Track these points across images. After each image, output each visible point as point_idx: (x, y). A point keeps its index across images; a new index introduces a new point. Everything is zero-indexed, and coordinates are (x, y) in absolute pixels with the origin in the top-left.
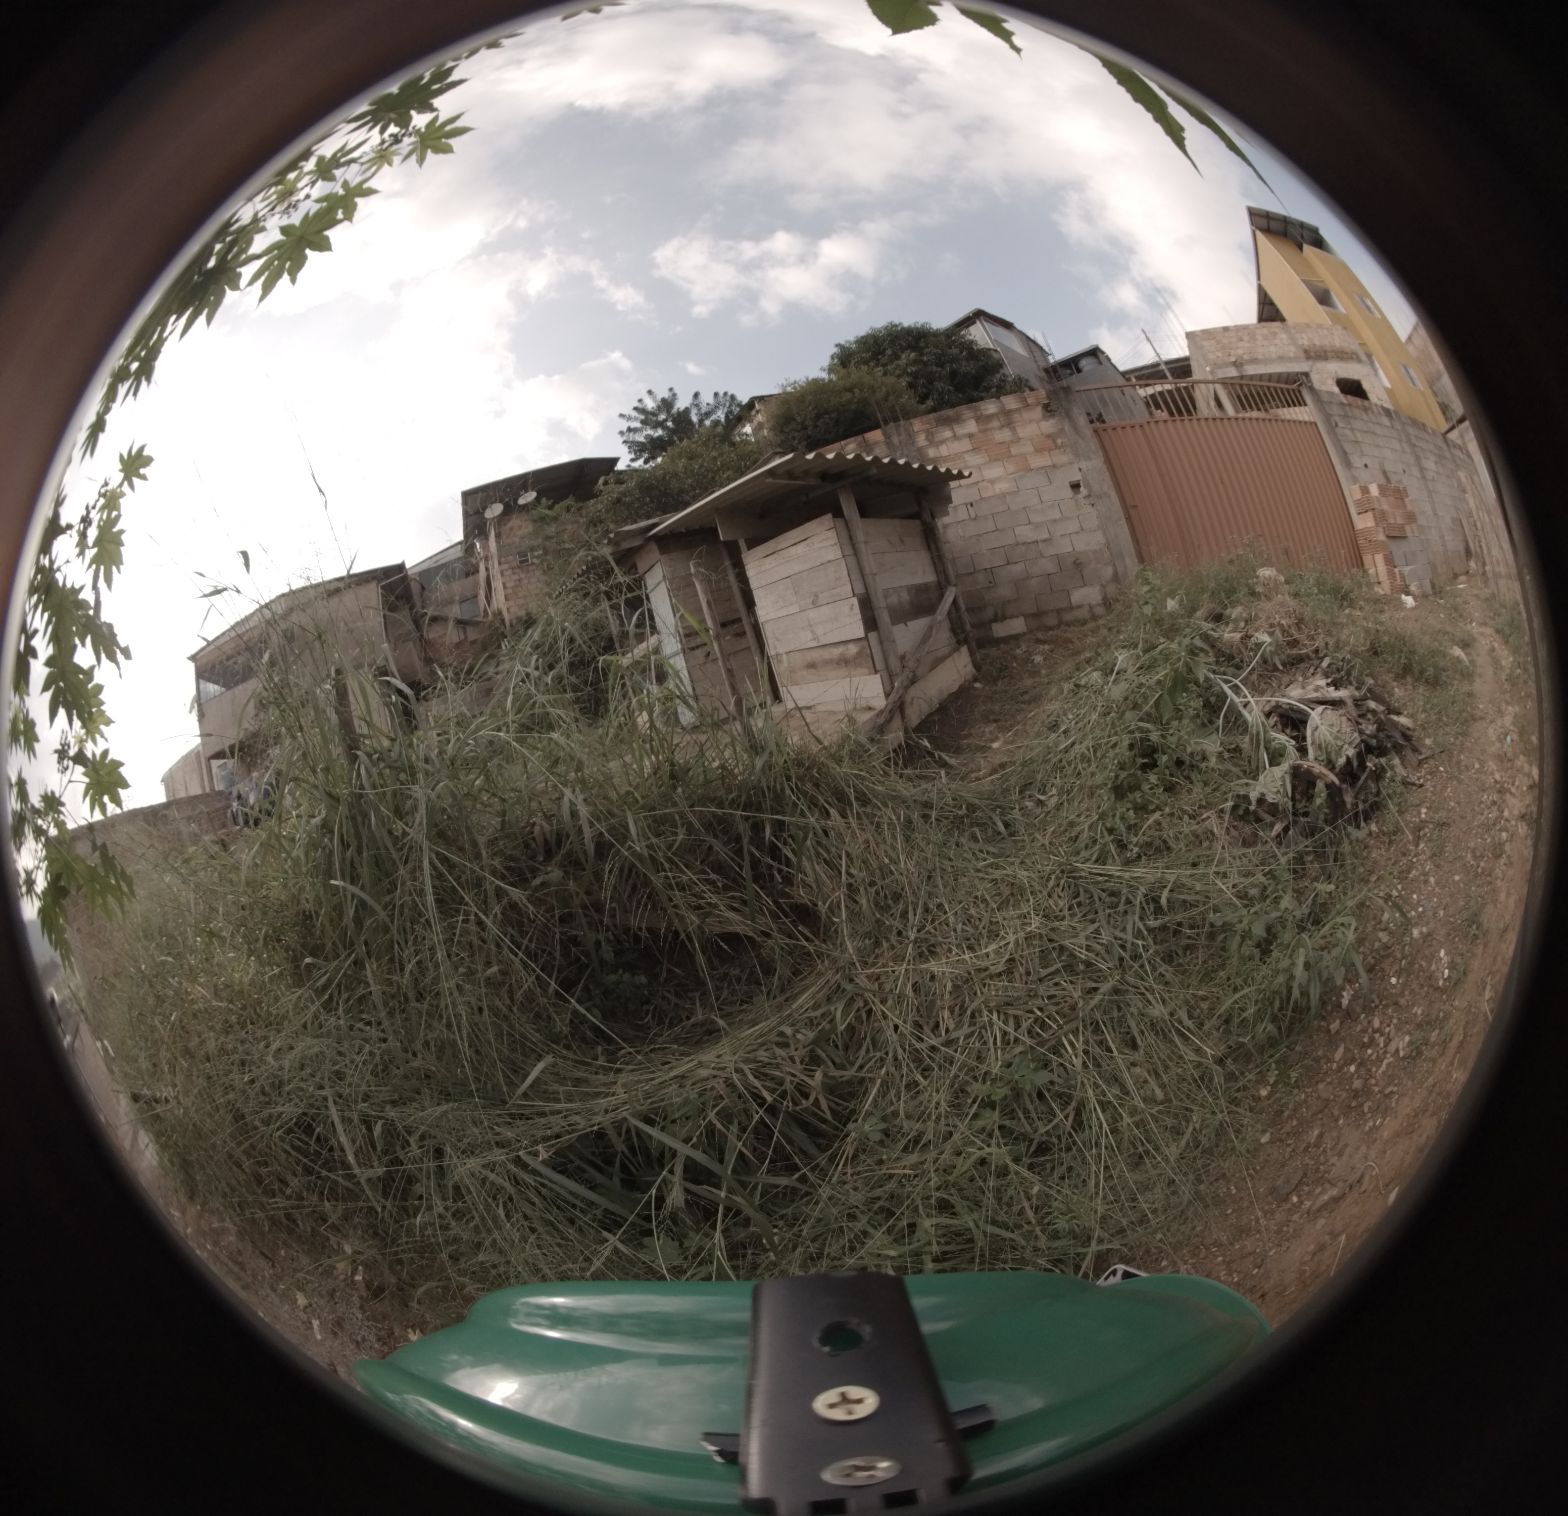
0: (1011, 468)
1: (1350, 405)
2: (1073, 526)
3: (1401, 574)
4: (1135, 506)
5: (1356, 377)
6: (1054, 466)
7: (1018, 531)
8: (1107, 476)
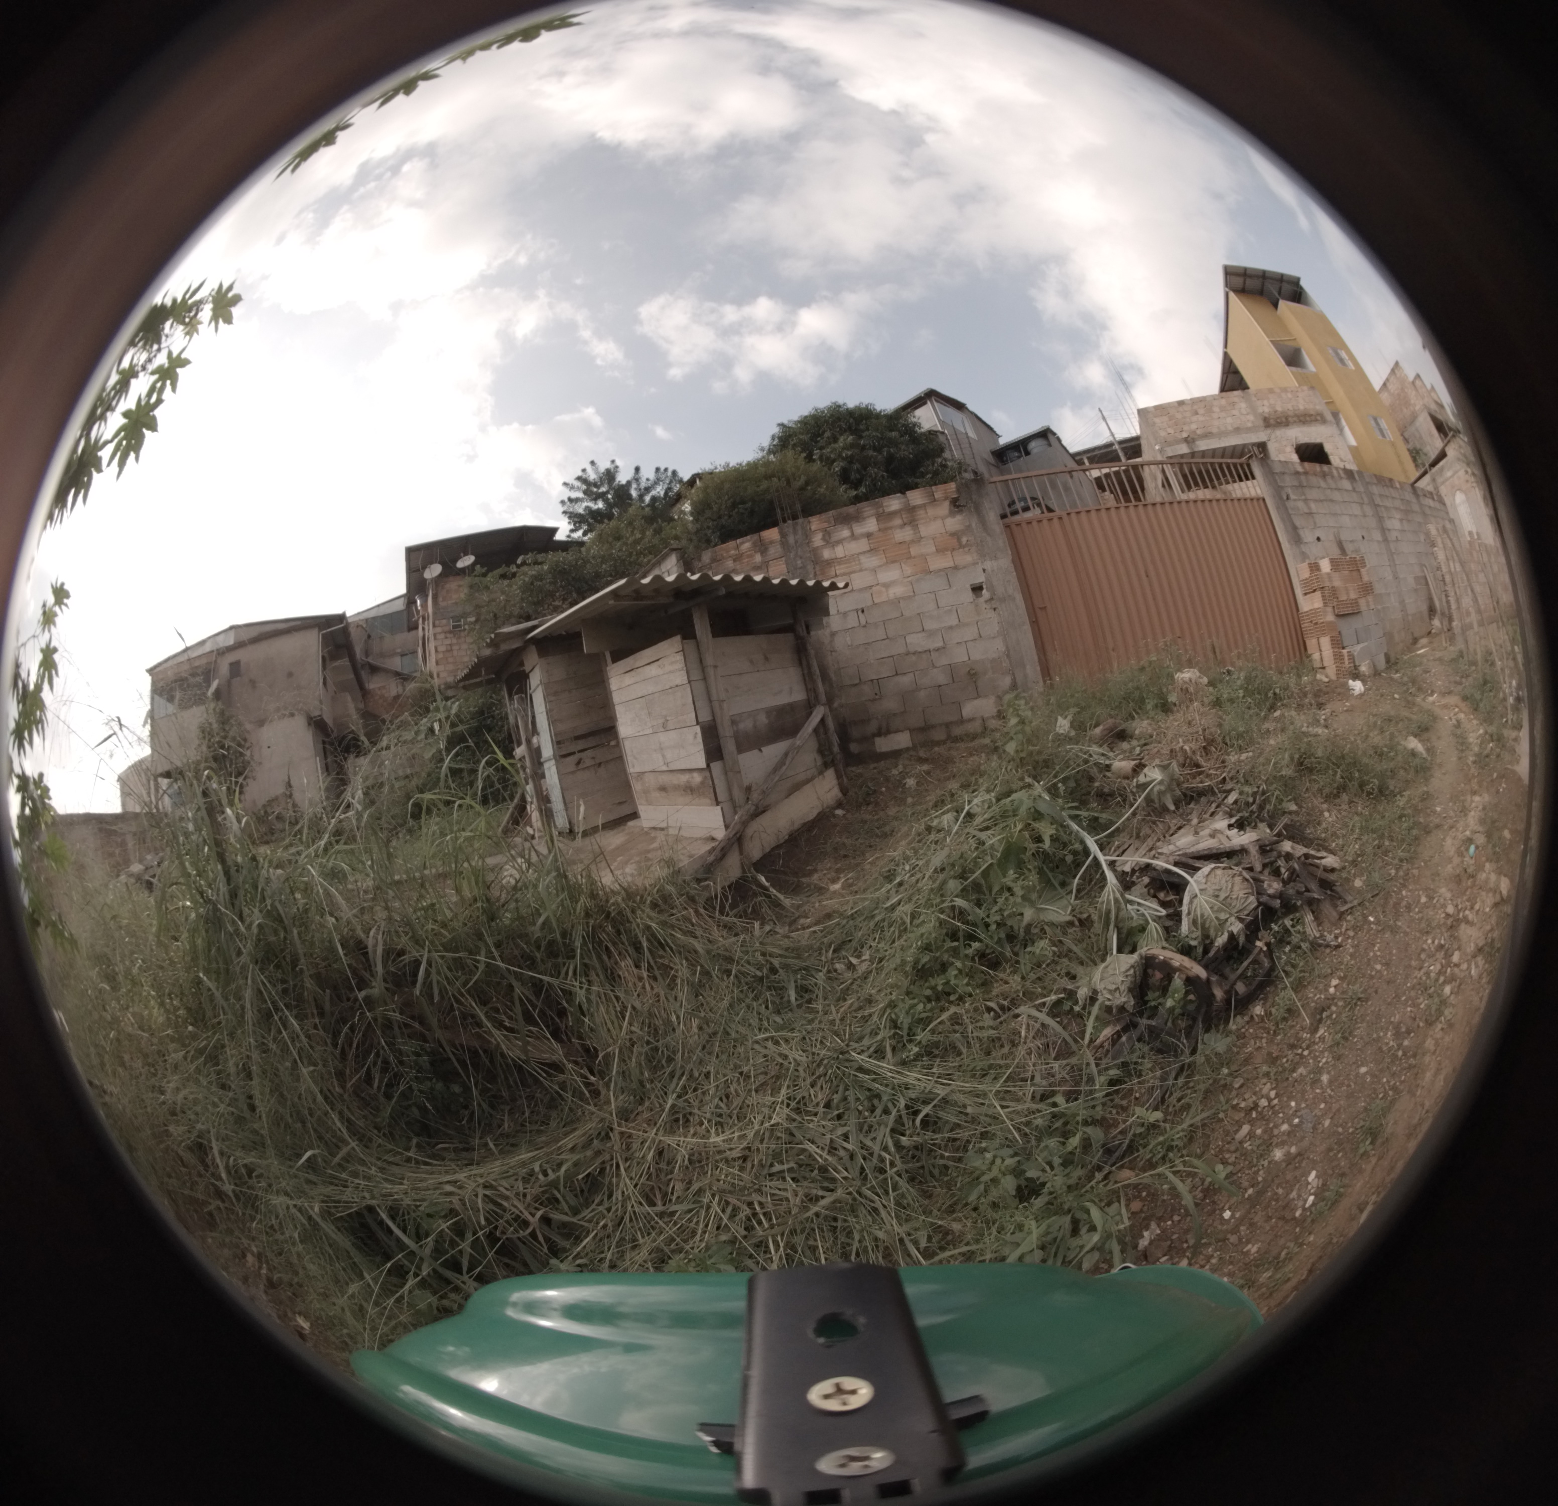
0: (908, 570)
1: (1306, 473)
2: (970, 633)
3: (1351, 657)
4: (1044, 609)
5: (1318, 441)
6: (956, 568)
7: (909, 639)
8: (1013, 577)
